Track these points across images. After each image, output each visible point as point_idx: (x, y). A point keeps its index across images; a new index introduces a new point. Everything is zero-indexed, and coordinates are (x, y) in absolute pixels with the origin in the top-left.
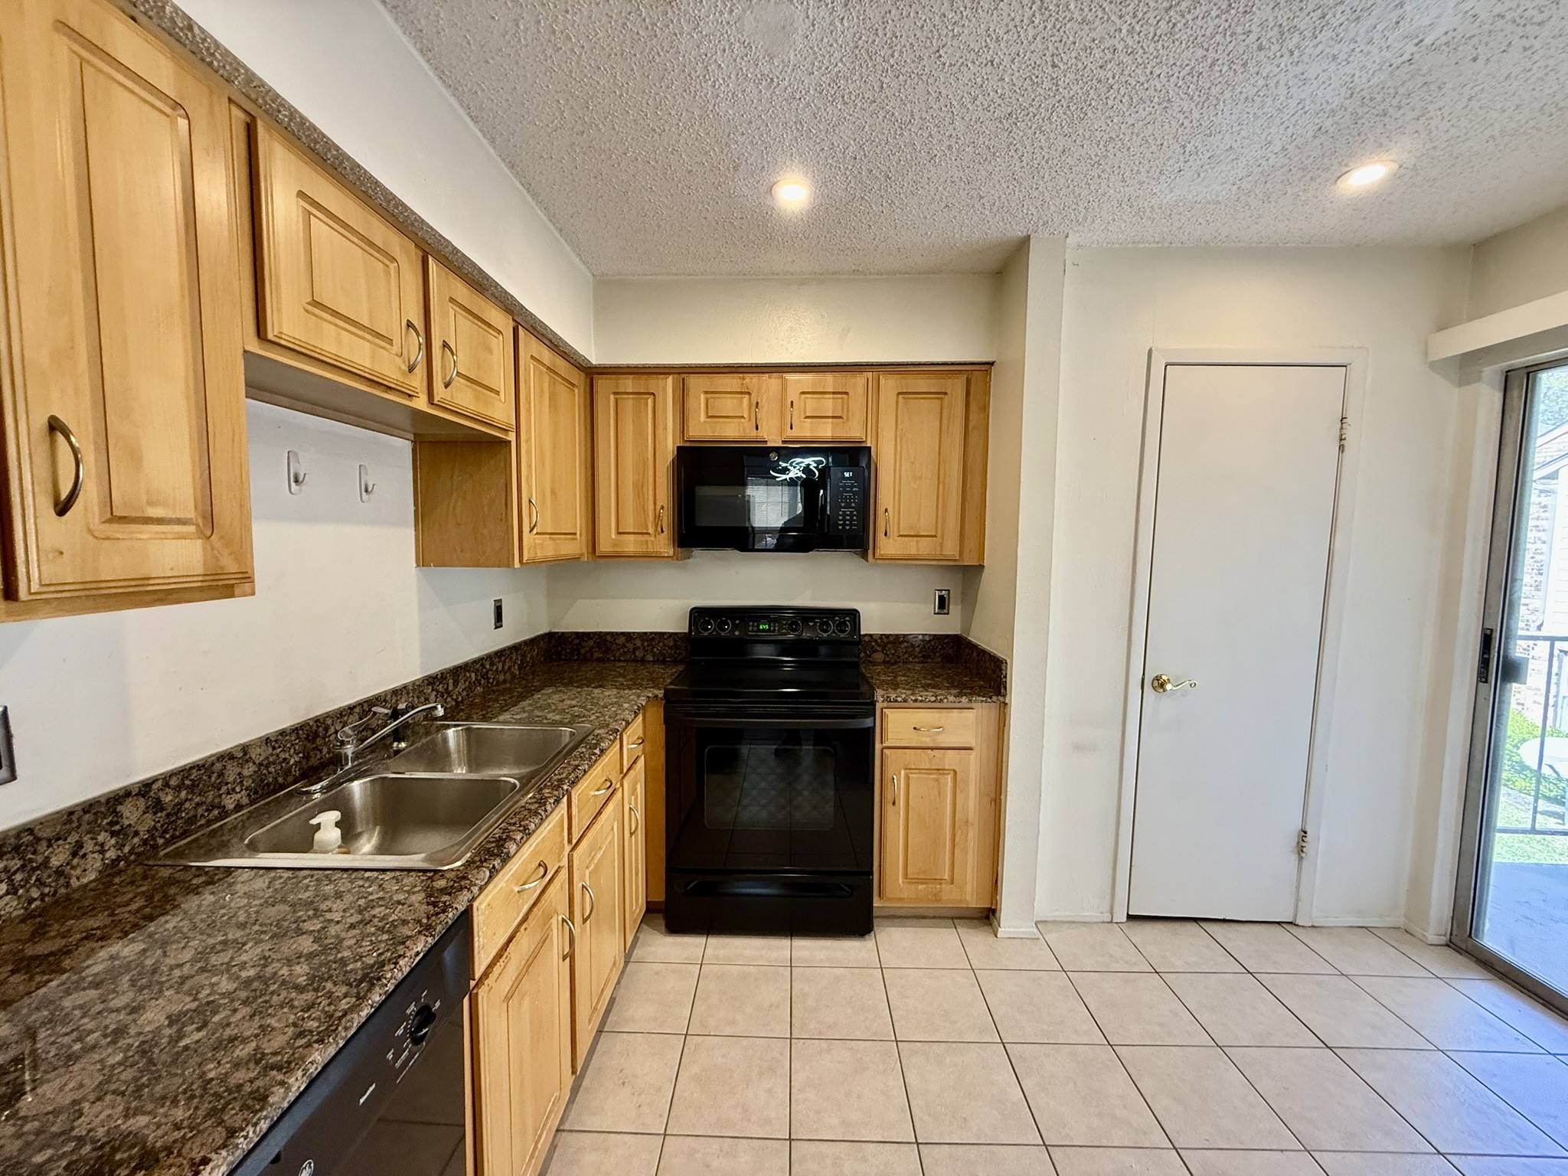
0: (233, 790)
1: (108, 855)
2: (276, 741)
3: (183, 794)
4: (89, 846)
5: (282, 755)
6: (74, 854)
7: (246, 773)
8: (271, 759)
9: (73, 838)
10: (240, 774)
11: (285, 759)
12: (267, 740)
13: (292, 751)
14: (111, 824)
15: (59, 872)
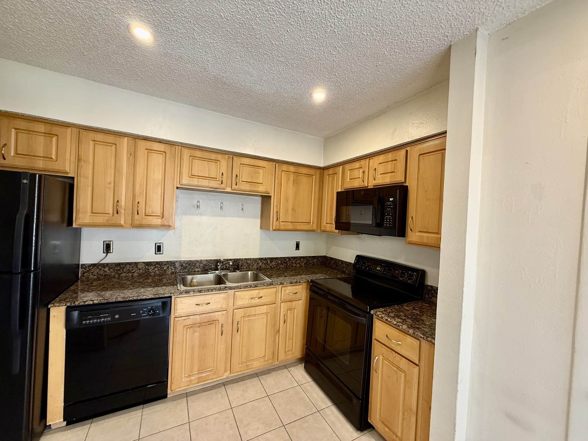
0: (198, 268)
1: (173, 270)
2: (209, 261)
3: (187, 265)
4: (170, 268)
5: (210, 265)
6: (167, 268)
7: (201, 265)
8: (207, 264)
9: (168, 266)
10: (199, 265)
11: (211, 266)
12: (207, 260)
13: (213, 264)
14: (174, 266)
15: (165, 270)
